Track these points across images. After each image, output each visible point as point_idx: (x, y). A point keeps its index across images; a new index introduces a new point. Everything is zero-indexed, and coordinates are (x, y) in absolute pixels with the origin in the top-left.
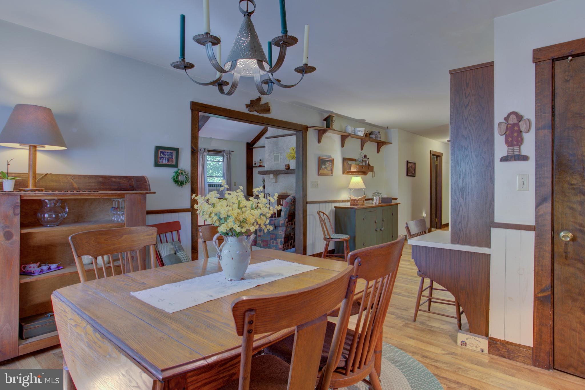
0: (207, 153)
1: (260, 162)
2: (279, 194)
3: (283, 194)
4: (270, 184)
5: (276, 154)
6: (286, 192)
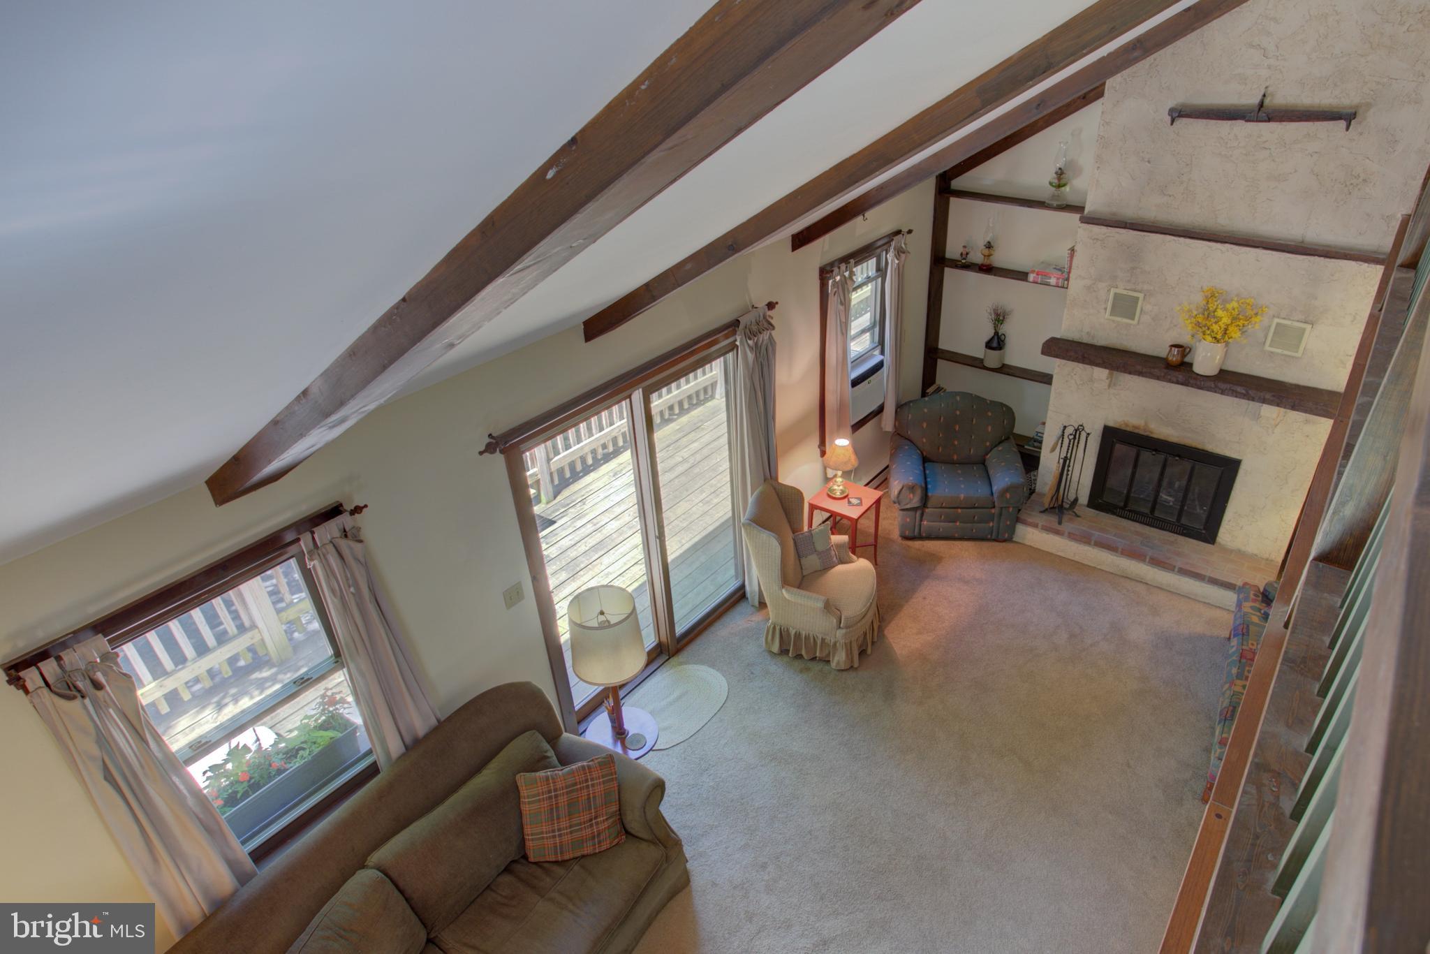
1: (986, 252)
2: (1111, 424)
3: (1128, 429)
4: (1076, 383)
5: (1125, 292)
6: (1146, 424)
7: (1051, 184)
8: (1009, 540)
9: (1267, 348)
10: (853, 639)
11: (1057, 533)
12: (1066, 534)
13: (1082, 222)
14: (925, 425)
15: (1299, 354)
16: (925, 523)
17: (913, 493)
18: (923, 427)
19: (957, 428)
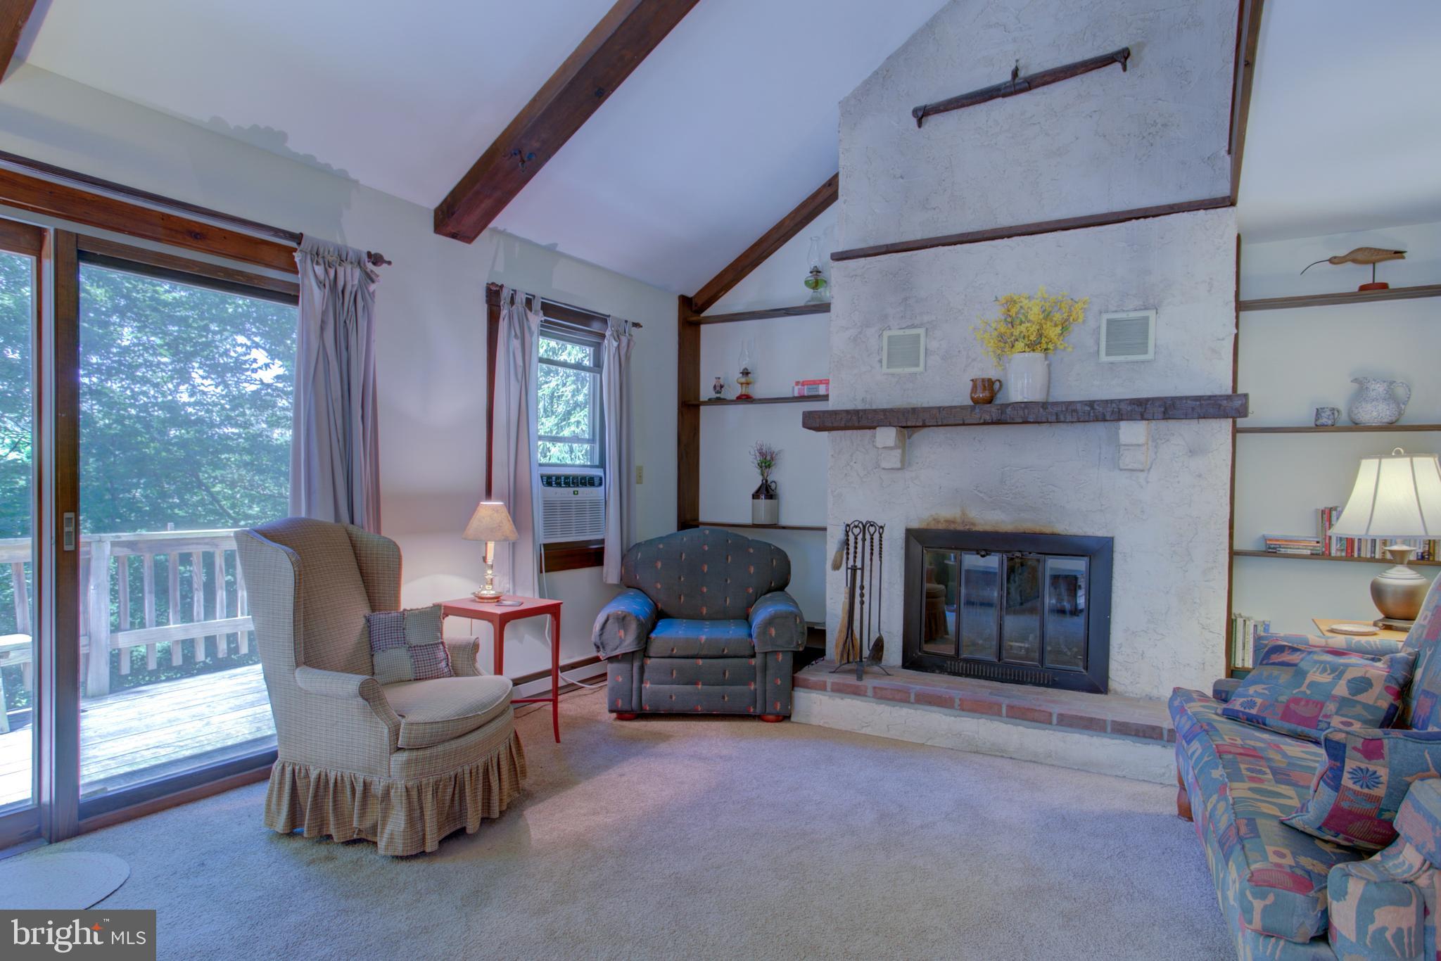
0: (541, 317)
1: (743, 380)
2: (915, 525)
3: (941, 527)
4: (858, 475)
5: (901, 332)
6: (964, 514)
7: (807, 283)
8: (785, 717)
9: (1104, 358)
10: (424, 781)
11: (857, 692)
12: (870, 692)
13: (833, 259)
14: (659, 565)
15: (1150, 356)
16: (648, 686)
17: (626, 631)
18: (656, 567)
19: (706, 568)
